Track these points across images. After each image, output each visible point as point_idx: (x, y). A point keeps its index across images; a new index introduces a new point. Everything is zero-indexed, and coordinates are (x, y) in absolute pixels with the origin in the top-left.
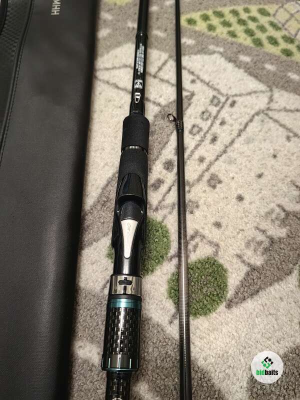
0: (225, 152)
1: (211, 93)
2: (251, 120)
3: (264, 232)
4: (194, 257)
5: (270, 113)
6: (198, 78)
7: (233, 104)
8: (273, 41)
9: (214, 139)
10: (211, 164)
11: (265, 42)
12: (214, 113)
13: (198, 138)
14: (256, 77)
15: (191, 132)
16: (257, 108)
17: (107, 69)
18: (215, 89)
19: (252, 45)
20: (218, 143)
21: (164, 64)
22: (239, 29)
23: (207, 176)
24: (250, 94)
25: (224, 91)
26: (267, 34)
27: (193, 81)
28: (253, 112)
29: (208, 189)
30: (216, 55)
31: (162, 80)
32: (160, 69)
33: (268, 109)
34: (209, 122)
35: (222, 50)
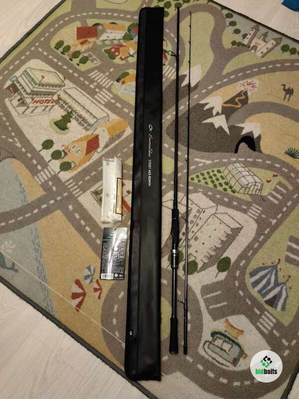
0: (200, 229)
1: (197, 208)
2: (209, 218)
3: (209, 253)
4: (189, 260)
5: (216, 215)
6: (194, 203)
7: (204, 212)
8: (221, 185)
9: (197, 225)
10: (196, 233)
11: (218, 185)
12: (198, 215)
13: (192, 224)
14: (213, 201)
15: (190, 223)
16: (212, 213)
17: (165, 202)
18: (199, 207)
19: (213, 187)
20: (198, 226)
21: (183, 198)
22: (209, 180)
23: (194, 237)
24: (210, 208)
25: (201, 207)
26: (219, 182)
27: (192, 204)
28: (210, 215)
29: (194, 241)
30: (200, 193)
31: (182, 204)
32: (182, 200)
33: (215, 213)
34: (196, 219)
35: (202, 190)
